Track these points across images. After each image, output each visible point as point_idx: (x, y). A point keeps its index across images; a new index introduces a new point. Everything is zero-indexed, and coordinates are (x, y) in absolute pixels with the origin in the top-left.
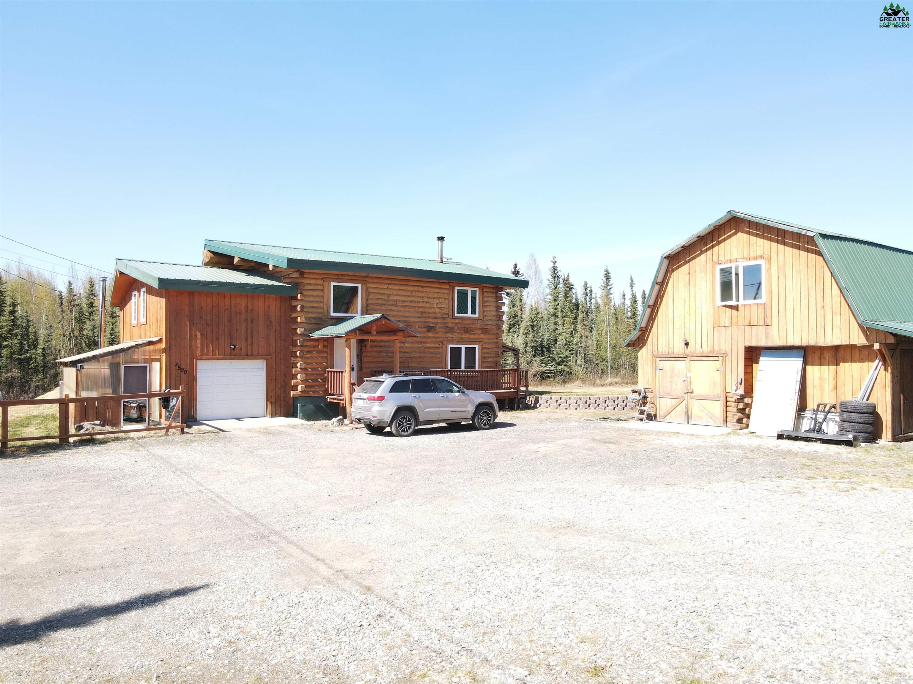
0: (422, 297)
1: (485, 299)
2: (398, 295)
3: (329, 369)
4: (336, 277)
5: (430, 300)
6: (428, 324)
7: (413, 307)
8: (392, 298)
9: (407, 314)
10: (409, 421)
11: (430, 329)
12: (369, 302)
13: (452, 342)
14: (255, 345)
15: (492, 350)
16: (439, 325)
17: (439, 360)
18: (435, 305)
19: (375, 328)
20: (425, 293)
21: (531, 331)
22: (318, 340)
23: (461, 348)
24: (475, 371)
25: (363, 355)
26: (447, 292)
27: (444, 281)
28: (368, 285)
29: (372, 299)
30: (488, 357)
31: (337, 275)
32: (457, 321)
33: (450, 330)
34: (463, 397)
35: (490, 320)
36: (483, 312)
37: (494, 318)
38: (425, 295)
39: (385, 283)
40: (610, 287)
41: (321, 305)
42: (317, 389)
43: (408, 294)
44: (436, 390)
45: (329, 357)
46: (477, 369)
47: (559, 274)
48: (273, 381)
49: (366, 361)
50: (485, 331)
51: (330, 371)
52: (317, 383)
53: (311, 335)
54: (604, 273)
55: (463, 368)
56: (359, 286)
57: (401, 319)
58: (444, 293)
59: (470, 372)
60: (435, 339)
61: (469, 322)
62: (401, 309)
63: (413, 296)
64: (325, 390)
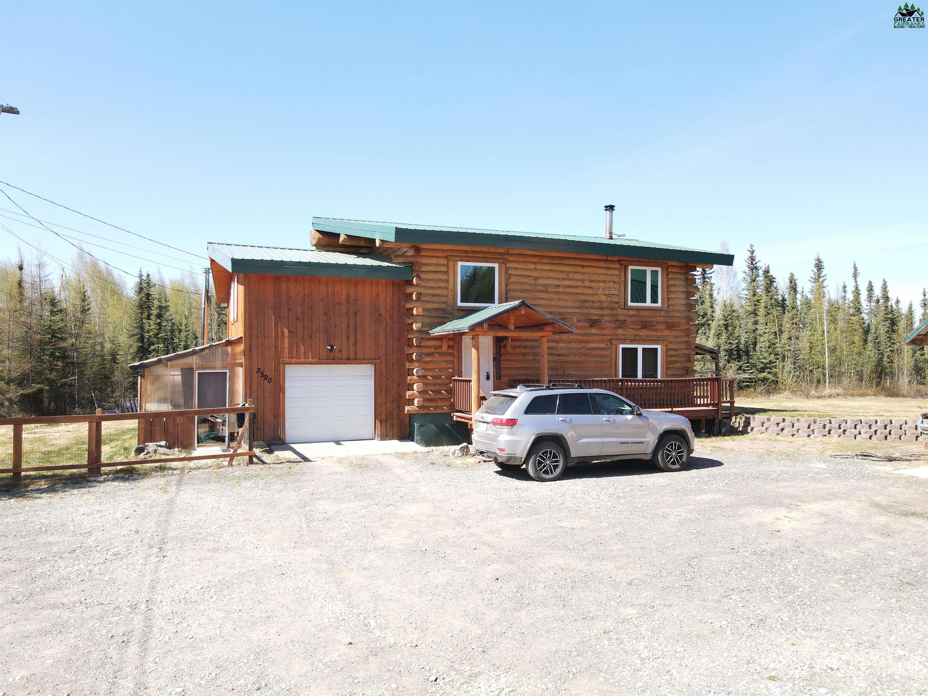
0: (583, 281)
1: (670, 283)
2: (549, 278)
3: (456, 378)
4: (465, 255)
5: (593, 285)
6: (591, 317)
7: (570, 293)
8: (541, 281)
9: (561, 303)
10: (555, 456)
11: (593, 323)
12: (510, 287)
13: (624, 341)
14: (359, 345)
15: (681, 352)
16: (607, 318)
17: (607, 365)
18: (600, 291)
19: (512, 321)
20: (587, 275)
21: (725, 331)
22: (440, 338)
23: (637, 349)
24: (657, 381)
25: (503, 358)
26: (617, 272)
27: (612, 259)
28: (508, 265)
29: (514, 283)
30: (675, 362)
31: (466, 252)
32: (631, 312)
33: (622, 324)
34: (639, 421)
35: (679, 311)
36: (667, 299)
37: (683, 308)
38: (586, 277)
39: (531, 262)
40: (824, 278)
41: (445, 292)
42: (440, 404)
43: (563, 277)
44: (597, 411)
45: (456, 361)
46: (659, 377)
47: (758, 265)
48: (383, 392)
49: (506, 366)
50: (670, 326)
51: (457, 380)
52: (439, 396)
53: (431, 332)
54: (814, 263)
55: (640, 376)
56: (496, 266)
57: (554, 310)
58: (613, 275)
59: (649, 381)
60: (600, 337)
61: (648, 313)
62: (552, 296)
63: (570, 279)
64: (451, 405)
